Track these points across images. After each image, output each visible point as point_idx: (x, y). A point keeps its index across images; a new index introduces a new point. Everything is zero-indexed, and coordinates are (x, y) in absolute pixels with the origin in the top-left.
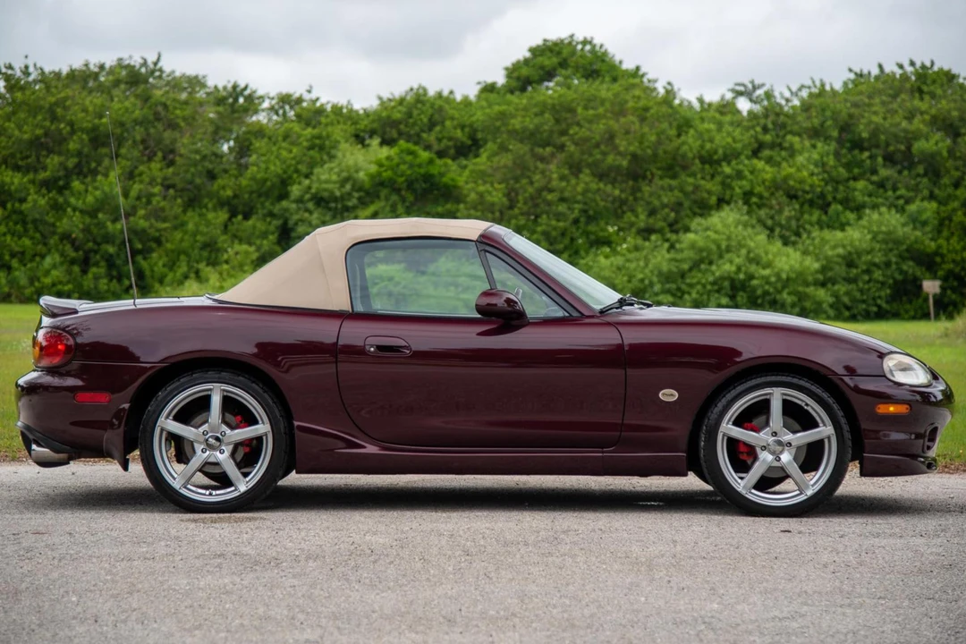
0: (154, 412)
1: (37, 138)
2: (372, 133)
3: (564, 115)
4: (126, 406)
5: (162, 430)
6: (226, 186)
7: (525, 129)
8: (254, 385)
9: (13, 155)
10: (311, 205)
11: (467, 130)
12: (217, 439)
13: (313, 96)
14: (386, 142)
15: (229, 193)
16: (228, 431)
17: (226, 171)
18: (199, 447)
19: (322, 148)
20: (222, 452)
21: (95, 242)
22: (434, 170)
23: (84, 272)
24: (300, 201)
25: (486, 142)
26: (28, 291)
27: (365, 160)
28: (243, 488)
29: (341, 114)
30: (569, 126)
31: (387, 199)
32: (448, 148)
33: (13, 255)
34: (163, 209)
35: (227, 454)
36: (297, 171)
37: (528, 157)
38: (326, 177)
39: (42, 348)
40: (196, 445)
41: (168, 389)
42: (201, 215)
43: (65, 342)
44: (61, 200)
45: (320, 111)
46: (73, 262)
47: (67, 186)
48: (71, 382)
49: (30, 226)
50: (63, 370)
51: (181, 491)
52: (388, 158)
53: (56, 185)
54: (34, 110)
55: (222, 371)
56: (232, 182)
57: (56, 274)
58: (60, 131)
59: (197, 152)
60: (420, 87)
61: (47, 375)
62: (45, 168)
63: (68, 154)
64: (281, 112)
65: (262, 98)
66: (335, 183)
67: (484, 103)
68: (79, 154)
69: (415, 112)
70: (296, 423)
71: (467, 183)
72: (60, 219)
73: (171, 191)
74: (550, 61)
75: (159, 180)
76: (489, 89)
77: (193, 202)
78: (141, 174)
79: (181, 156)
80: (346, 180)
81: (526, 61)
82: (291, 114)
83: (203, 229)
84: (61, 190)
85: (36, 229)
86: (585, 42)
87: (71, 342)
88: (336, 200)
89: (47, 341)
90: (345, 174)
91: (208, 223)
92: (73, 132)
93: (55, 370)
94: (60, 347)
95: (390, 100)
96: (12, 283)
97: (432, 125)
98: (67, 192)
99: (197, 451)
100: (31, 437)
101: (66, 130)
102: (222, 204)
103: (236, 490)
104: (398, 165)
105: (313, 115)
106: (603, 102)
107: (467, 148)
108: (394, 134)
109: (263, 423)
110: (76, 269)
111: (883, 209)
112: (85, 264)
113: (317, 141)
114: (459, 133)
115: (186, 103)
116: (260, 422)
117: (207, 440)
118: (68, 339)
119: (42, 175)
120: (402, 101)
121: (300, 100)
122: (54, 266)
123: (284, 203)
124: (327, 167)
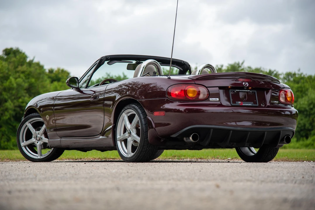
13: (300, 73)
38: (303, 102)
64: (288, 79)
65: (280, 74)
66: (306, 104)
82: (292, 80)
88: (307, 111)
105: (300, 80)
113: (300, 89)
124: (303, 99)
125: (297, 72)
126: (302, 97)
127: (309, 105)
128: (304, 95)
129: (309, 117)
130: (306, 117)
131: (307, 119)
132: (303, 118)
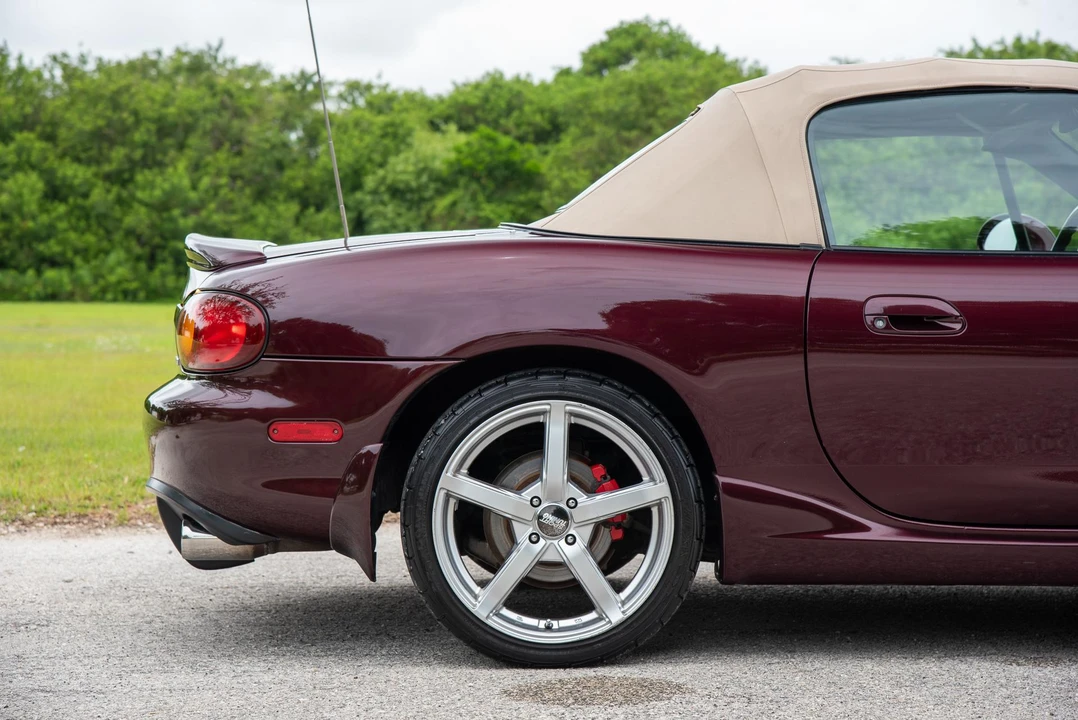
0: (432, 459)
1: (99, 129)
2: (447, 119)
3: (651, 96)
4: (375, 448)
5: (448, 496)
6: (296, 178)
7: (609, 112)
8: (632, 401)
9: (73, 147)
10: (386, 197)
11: (547, 115)
12: (560, 513)
13: (383, 82)
14: (464, 128)
15: (299, 184)
16: (582, 498)
17: (295, 161)
18: (522, 532)
19: (395, 136)
20: (571, 541)
21: (163, 237)
22: (516, 157)
23: (151, 268)
24: (375, 192)
25: (567, 125)
26: (93, 290)
27: (442, 148)
28: (616, 616)
29: (415, 100)
30: (657, 108)
31: (466, 187)
32: (527, 133)
33: (76, 252)
34: (231, 202)
35: (581, 544)
36: (370, 160)
37: (614, 141)
38: (401, 167)
39: (197, 334)
40: (517, 527)
41: (459, 412)
42: (271, 208)
43: (243, 320)
44: (125, 194)
45: (391, 99)
46: (138, 259)
47: (131, 180)
48: (260, 399)
49: (93, 222)
50: (242, 377)
51: (489, 622)
52: (468, 144)
53: (120, 179)
54: (94, 99)
55: (566, 374)
56: (302, 172)
57: (122, 271)
58: (123, 121)
59: (267, 140)
60: (497, 71)
61: (210, 385)
62: (109, 160)
63: (133, 146)
64: (350, 99)
65: (331, 84)
66: (410, 173)
67: (562, 87)
68: (145, 145)
69: (493, 97)
70: (721, 479)
71: (550, 169)
72: (125, 214)
73: (239, 183)
74: (626, 43)
75: (226, 171)
76: (565, 73)
77: (261, 195)
78: (207, 165)
79: (249, 145)
80: (424, 170)
81: (603, 45)
82: (361, 102)
83: (273, 222)
84: (124, 183)
85: (100, 224)
86: (663, 23)
87: (257, 318)
88: (411, 190)
89: (207, 318)
90: (421, 165)
91: (279, 216)
92: (138, 122)
93: (226, 376)
94: (235, 329)
95: (465, 85)
96: (76, 281)
97: (510, 109)
98: (131, 186)
99: (520, 539)
100: (180, 511)
101: (130, 120)
102: (293, 195)
103: (600, 619)
104: (478, 152)
105: (385, 103)
106: (691, 81)
107: (548, 132)
108: (470, 120)
109: (653, 479)
110: (143, 266)
111: (989, 191)
112: (152, 260)
113: (390, 130)
114: (538, 118)
115: (252, 90)
116: (646, 478)
117: (540, 517)
118: (249, 313)
119: (107, 168)
120: (477, 86)
121: (369, 87)
122: (119, 264)
123: (359, 195)
124: (402, 156)
125: (375, 82)
126: (398, 152)
127: (419, 173)
128: (402, 147)
129: (419, 208)
130: (409, 209)
131: (412, 214)
132: (403, 210)
